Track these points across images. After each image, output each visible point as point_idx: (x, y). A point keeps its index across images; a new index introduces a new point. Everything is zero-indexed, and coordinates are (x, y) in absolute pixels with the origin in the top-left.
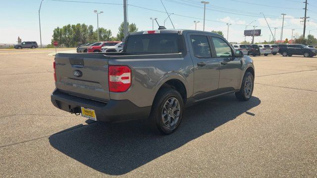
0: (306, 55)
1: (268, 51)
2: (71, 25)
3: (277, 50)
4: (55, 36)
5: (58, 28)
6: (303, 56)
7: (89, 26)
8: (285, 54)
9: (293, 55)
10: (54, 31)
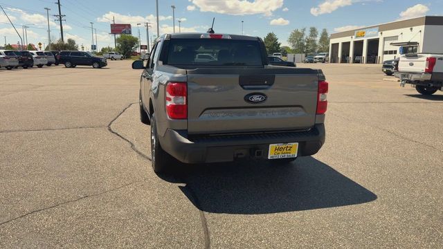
0: (96, 65)
1: (44, 60)
3: (52, 59)
6: (92, 67)
8: (68, 64)
9: (77, 66)
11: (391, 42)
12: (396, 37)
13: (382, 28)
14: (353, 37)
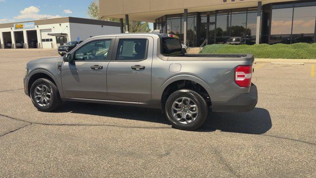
11: (48, 33)
12: (50, 30)
13: (38, 23)
14: (13, 28)
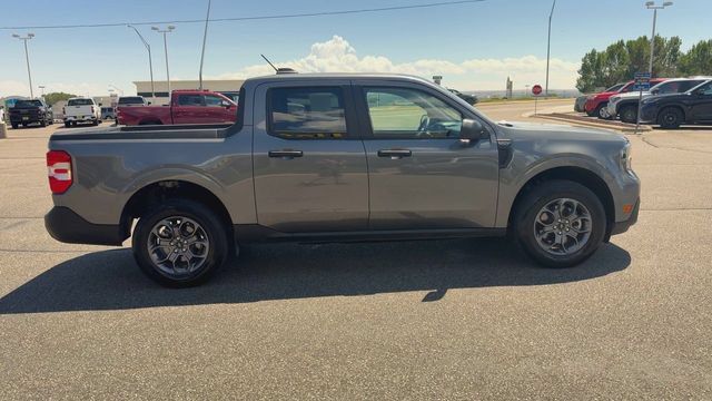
2: (625, 43)
4: (585, 70)
5: (594, 52)
7: (669, 39)
10: (584, 60)
